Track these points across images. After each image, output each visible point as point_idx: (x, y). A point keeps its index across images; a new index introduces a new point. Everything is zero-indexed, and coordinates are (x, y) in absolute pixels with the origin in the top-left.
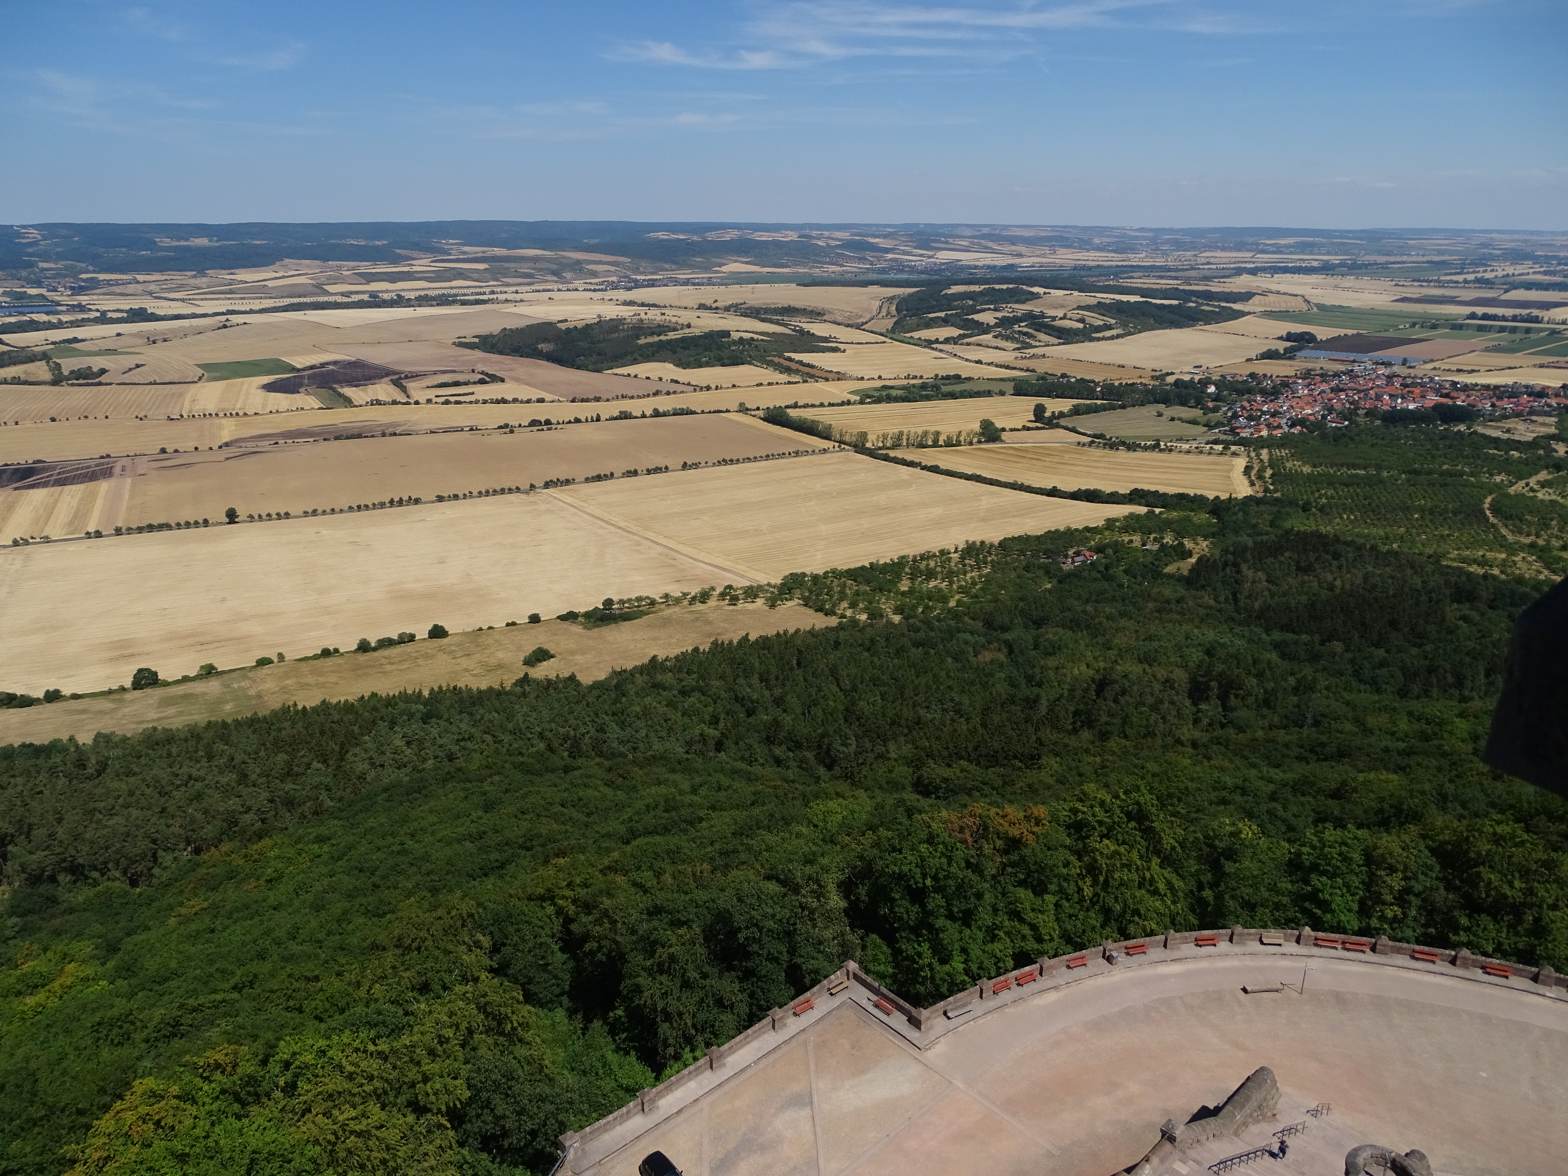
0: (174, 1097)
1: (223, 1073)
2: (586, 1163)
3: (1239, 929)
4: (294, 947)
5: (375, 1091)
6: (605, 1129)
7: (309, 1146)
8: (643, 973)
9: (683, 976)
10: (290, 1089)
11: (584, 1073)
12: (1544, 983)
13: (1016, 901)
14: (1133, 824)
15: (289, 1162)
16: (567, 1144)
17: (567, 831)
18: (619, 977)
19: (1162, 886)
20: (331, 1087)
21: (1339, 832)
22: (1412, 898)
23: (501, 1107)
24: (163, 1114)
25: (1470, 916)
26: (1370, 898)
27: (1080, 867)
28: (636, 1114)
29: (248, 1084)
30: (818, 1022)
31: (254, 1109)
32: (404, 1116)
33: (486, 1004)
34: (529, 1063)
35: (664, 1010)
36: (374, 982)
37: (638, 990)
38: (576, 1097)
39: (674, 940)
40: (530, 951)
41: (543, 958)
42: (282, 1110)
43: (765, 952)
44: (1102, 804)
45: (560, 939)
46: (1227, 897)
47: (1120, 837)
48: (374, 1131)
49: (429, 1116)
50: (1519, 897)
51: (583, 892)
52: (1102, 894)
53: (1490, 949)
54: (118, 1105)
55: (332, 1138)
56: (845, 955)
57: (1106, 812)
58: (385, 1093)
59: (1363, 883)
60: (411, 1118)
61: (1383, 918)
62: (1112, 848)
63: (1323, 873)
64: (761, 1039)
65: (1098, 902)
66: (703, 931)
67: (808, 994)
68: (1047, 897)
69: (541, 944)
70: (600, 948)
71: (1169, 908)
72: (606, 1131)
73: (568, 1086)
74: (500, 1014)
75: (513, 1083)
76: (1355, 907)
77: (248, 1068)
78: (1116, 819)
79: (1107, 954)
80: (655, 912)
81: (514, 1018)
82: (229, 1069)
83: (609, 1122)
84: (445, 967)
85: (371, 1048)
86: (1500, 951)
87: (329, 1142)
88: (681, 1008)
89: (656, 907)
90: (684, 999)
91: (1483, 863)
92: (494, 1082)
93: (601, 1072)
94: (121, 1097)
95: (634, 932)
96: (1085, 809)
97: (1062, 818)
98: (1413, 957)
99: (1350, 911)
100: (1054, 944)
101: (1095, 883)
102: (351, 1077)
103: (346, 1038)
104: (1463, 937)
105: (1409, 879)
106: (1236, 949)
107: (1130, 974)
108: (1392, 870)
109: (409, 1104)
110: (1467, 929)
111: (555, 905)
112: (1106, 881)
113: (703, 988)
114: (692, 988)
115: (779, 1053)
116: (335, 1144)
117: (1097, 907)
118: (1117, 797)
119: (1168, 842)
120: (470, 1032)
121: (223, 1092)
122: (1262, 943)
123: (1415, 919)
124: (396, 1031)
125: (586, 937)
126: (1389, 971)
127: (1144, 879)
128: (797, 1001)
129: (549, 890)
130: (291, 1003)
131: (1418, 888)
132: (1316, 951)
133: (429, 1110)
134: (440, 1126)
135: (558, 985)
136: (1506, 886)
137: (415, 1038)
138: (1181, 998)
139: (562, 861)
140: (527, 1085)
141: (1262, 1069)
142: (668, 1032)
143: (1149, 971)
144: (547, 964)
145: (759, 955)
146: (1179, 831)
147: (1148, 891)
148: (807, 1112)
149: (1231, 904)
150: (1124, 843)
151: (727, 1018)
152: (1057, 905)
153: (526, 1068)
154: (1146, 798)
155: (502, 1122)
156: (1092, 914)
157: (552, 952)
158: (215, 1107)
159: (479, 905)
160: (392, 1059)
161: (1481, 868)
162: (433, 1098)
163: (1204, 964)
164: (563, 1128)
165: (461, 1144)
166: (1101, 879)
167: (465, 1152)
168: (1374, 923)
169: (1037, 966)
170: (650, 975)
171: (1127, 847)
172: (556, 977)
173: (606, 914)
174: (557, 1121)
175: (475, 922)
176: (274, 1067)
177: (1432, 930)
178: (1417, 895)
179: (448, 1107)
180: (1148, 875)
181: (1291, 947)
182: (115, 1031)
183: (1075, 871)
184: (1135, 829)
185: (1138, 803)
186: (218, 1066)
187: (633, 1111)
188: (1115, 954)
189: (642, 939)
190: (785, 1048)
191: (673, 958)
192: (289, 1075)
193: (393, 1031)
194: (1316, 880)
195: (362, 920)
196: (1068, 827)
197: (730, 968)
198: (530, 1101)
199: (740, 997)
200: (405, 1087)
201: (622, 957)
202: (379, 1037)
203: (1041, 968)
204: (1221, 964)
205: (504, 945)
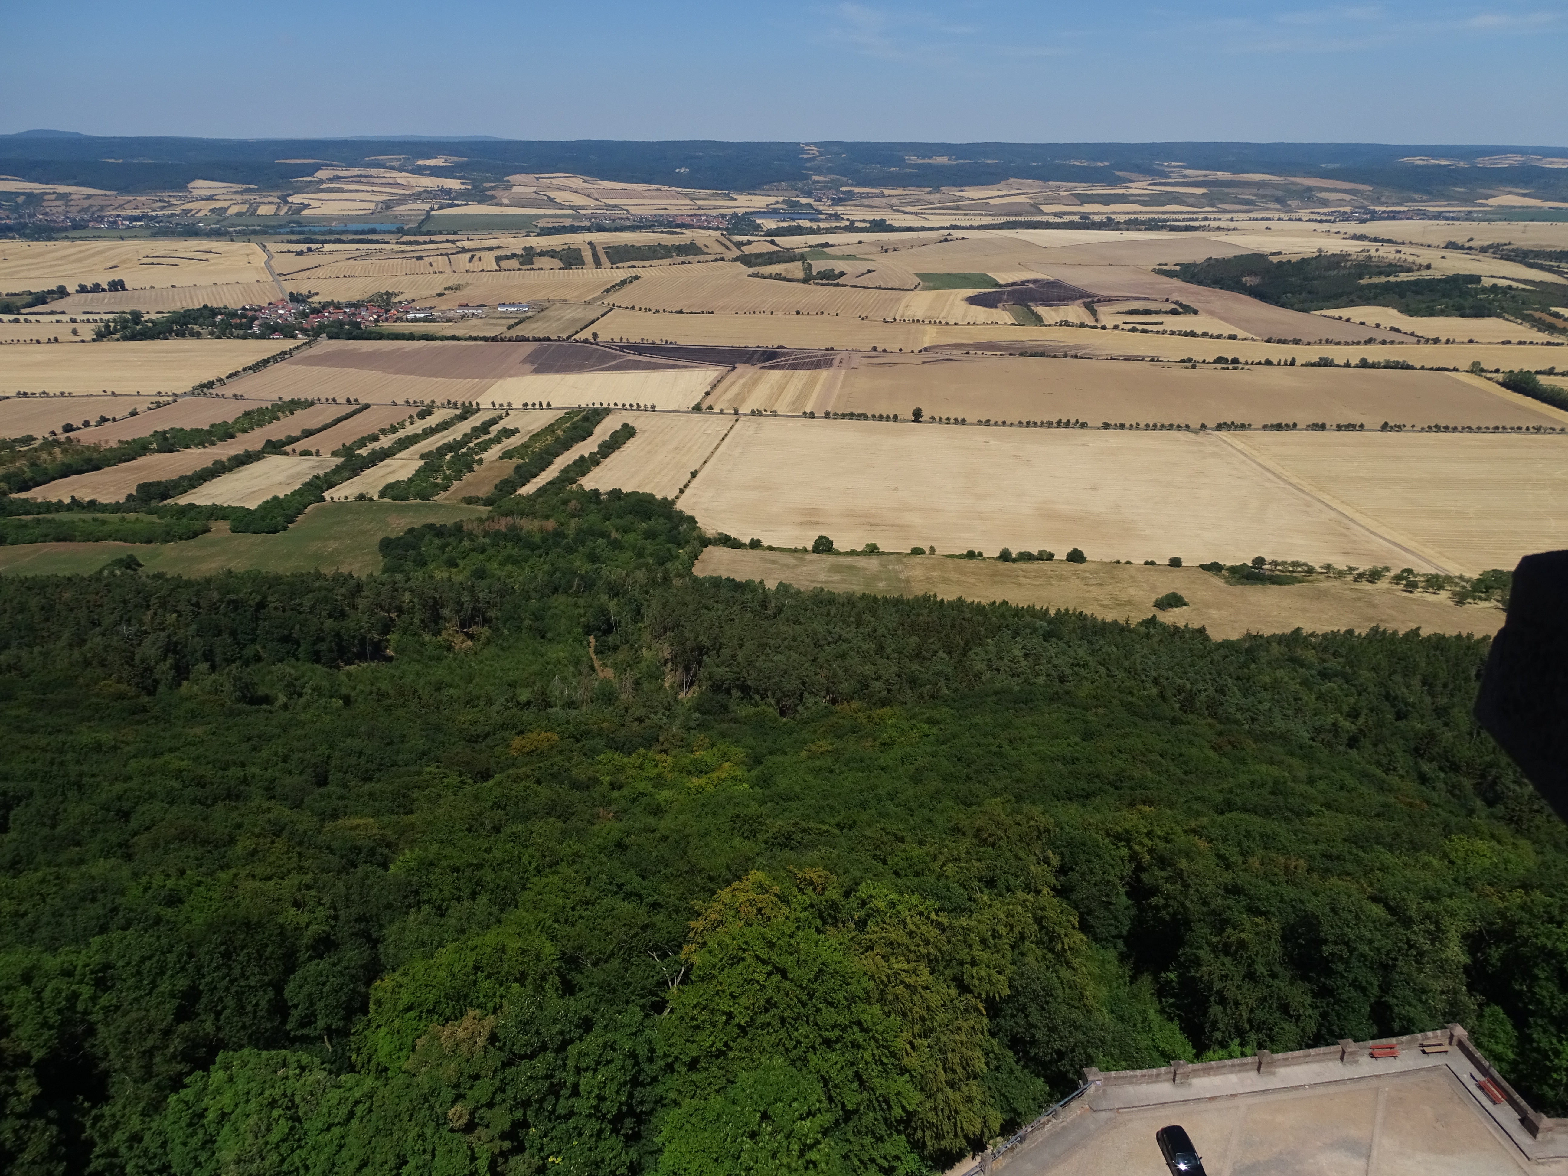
0: (775, 895)
1: (814, 889)
2: (1104, 1104)
4: (890, 806)
5: (929, 954)
6: (1131, 1081)
7: (866, 978)
8: (1205, 946)
9: (1249, 966)
10: (862, 924)
11: (1122, 1019)
15: (848, 984)
16: (1090, 1078)
17: (1159, 782)
18: (1180, 942)
20: (893, 936)
23: (1035, 1017)
24: (765, 905)
28: (1165, 1080)
29: (831, 907)
30: (1398, 1074)
31: (831, 929)
32: (948, 987)
33: (1042, 918)
34: (1070, 987)
35: (1220, 993)
36: (948, 861)
37: (1197, 962)
38: (1109, 1038)
39: (1247, 926)
40: (1095, 885)
41: (1107, 895)
42: (852, 939)
43: (1351, 977)
45: (1128, 883)
48: (919, 988)
49: (969, 996)
51: (1161, 845)
54: (736, 884)
55: (885, 980)
56: (1453, 1015)
58: (937, 961)
60: (953, 992)
64: (1324, 1064)
66: (1282, 929)
67: (1394, 1040)
69: (1108, 882)
70: (1166, 906)
72: (1131, 1083)
73: (1103, 1025)
74: (1054, 932)
75: (1051, 999)
77: (833, 894)
80: (1233, 890)
81: (1066, 940)
82: (819, 889)
83: (1136, 1076)
84: (1012, 871)
85: (933, 916)
87: (882, 982)
88: (1239, 997)
89: (1235, 886)
90: (1244, 990)
92: (1034, 991)
93: (1139, 1025)
94: (739, 878)
95: (1205, 903)
102: (911, 934)
103: (915, 899)
109: (955, 979)
111: (1130, 848)
113: (1268, 986)
114: (1255, 981)
115: (1342, 1088)
116: (886, 986)
120: (1022, 937)
121: (812, 906)
124: (957, 910)
125: (1154, 891)
128: (1378, 1042)
129: (1127, 831)
130: (878, 853)
133: (971, 992)
134: (977, 1009)
135: (1116, 927)
137: (972, 923)
139: (1147, 809)
140: (1064, 1008)
142: (1220, 1016)
144: (1110, 903)
145: (1343, 977)
148: (1361, 1163)
151: (1289, 1027)
153: (1067, 990)
155: (1033, 1031)
157: (1118, 894)
158: (803, 915)
159: (1058, 824)
160: (949, 933)
162: (977, 983)
164: (1090, 1061)
165: (993, 1035)
167: (995, 1042)
170: (1214, 951)
172: (1116, 918)
173: (1180, 874)
174: (1085, 1052)
175: (1050, 839)
176: (853, 902)
179: (988, 996)
182: (747, 826)
186: (811, 883)
187: (1164, 1077)
189: (1213, 913)
190: (1350, 1086)
191: (1242, 944)
192: (863, 913)
193: (955, 909)
195: (950, 803)
197: (1305, 978)
198: (1064, 1023)
199: (1309, 1012)
200: (954, 962)
201: (1187, 923)
202: (942, 909)
205: (1073, 870)
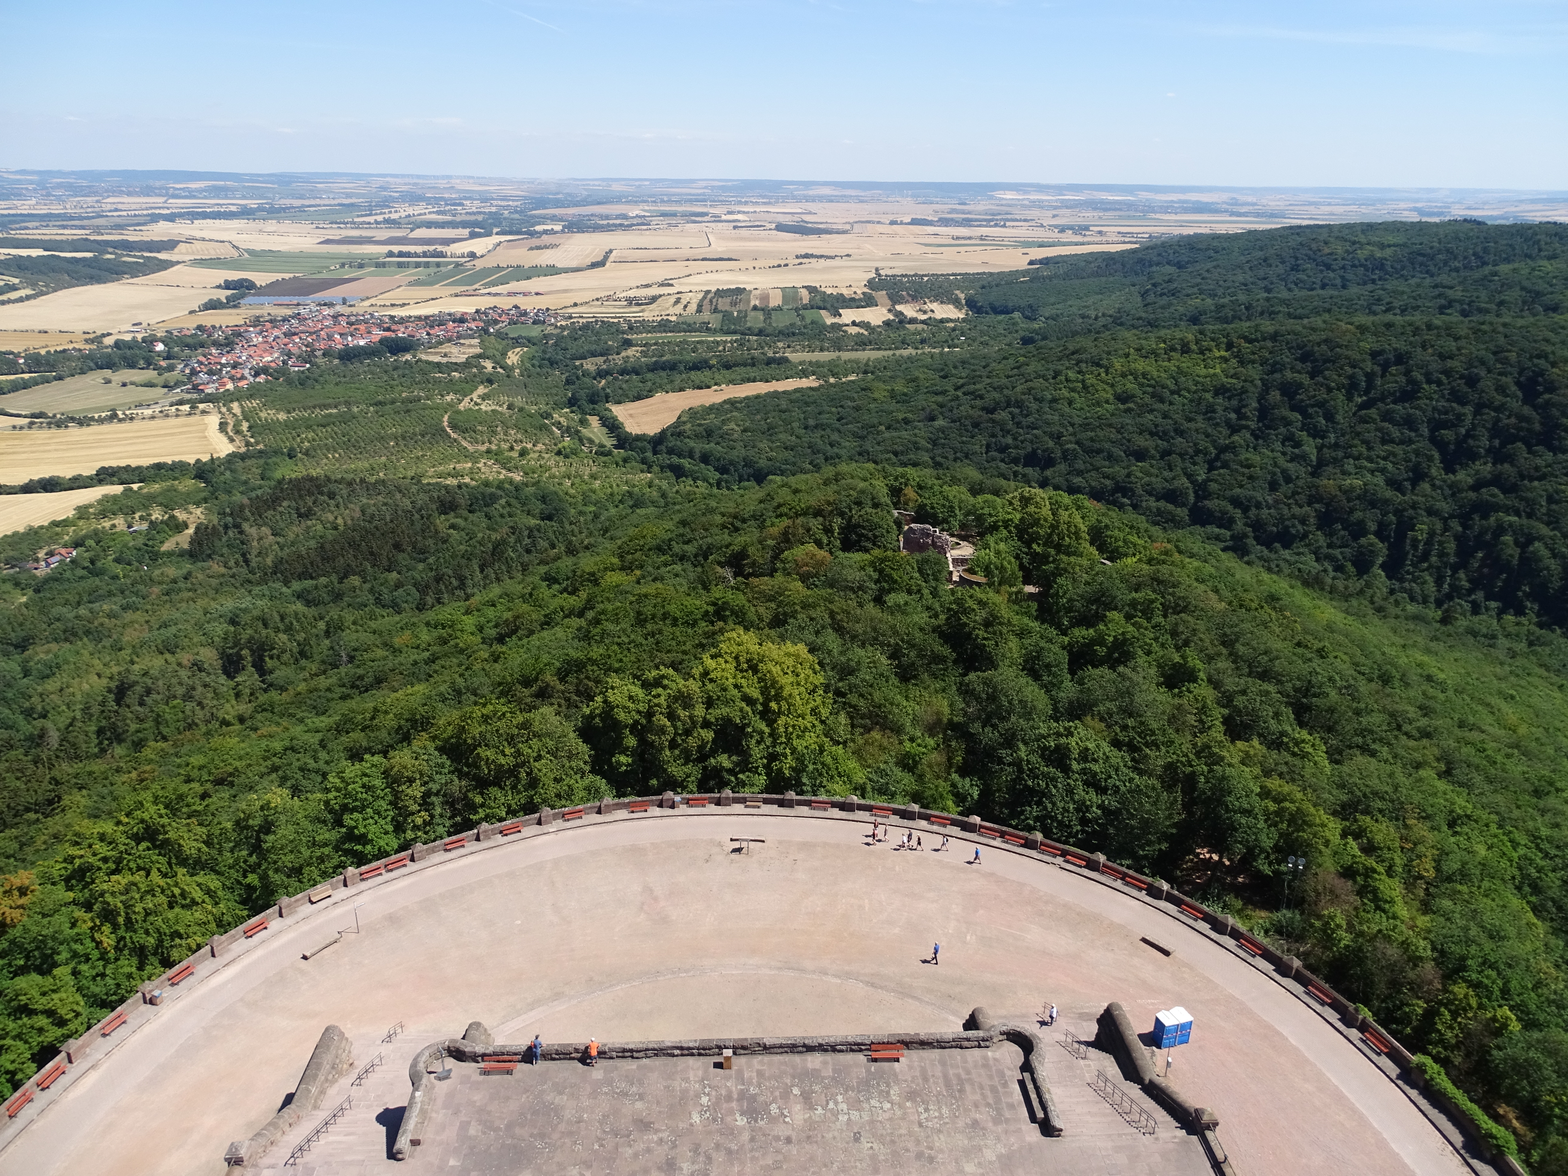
3: (285, 901)
12: (547, 823)
13: (17, 995)
14: (144, 845)
19: (197, 894)
21: (357, 765)
22: (434, 799)
25: (482, 794)
26: (400, 815)
27: (92, 919)
44: (102, 838)
46: (270, 873)
47: (133, 865)
50: (511, 761)
52: (128, 935)
53: (504, 814)
57: (110, 843)
59: (391, 803)
61: (416, 828)
62: (124, 882)
63: (354, 810)
65: (125, 945)
68: (56, 972)
71: (211, 913)
76: (390, 828)
78: (122, 848)
79: (148, 997)
86: (512, 812)
91: (480, 745)
96: (82, 852)
97: (56, 873)
98: (446, 850)
99: (386, 833)
100: (83, 1018)
101: (115, 927)
104: (482, 813)
105: (426, 783)
106: (288, 921)
107: (180, 1005)
108: (411, 781)
110: (482, 805)
112: (129, 922)
117: (126, 952)
118: (119, 823)
119: (191, 846)
122: (312, 903)
123: (441, 816)
126: (430, 872)
127: (174, 896)
131: (435, 787)
132: (364, 885)
136: (500, 757)
138: (242, 1000)
141: (327, 1029)
143: (202, 990)
146: (200, 830)
147: (183, 907)
149: (276, 878)
150: (139, 868)
152: (75, 973)
154: (151, 812)
156: (122, 962)
161: (479, 750)
163: (259, 953)
166: (121, 920)
168: (410, 835)
169: (63, 1055)
171: (142, 873)
177: (458, 819)
178: (437, 794)
180: (177, 891)
181: (342, 893)
183: (84, 927)
184: (149, 849)
185: (142, 821)
188: (156, 993)
194: (348, 820)
196: (67, 880)
203: (69, 1055)
204: (276, 944)
